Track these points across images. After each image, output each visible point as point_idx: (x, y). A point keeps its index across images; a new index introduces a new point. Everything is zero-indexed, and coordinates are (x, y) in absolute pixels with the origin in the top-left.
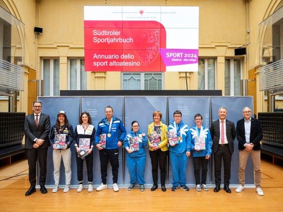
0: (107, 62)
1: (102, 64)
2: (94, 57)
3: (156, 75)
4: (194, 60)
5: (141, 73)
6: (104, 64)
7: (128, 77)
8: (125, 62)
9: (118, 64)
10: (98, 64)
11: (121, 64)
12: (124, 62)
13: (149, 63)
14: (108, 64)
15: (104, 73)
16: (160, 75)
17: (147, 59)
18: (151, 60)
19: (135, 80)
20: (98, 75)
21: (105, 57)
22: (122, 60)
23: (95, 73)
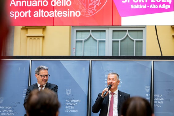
0: (29, 12)
1: (22, 14)
2: (11, 3)
3: (131, 33)
4: (167, 7)
5: (106, 30)
6: (25, 14)
7: (83, 36)
8: (58, 11)
9: (46, 14)
10: (17, 14)
11: (51, 14)
12: (56, 11)
13: (94, 12)
14: (32, 14)
15: (41, 30)
16: (139, 33)
17: (90, 7)
18: (98, 7)
19: (96, 41)
20: (31, 32)
21: (27, 4)
22: (53, 9)
23: (27, 29)
